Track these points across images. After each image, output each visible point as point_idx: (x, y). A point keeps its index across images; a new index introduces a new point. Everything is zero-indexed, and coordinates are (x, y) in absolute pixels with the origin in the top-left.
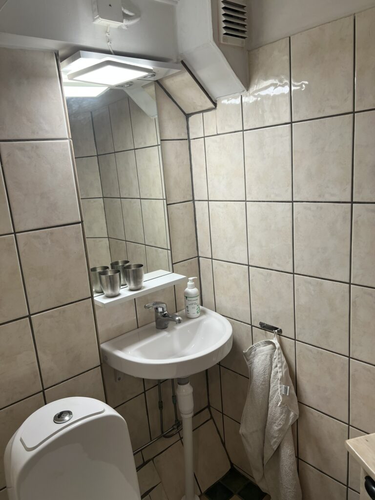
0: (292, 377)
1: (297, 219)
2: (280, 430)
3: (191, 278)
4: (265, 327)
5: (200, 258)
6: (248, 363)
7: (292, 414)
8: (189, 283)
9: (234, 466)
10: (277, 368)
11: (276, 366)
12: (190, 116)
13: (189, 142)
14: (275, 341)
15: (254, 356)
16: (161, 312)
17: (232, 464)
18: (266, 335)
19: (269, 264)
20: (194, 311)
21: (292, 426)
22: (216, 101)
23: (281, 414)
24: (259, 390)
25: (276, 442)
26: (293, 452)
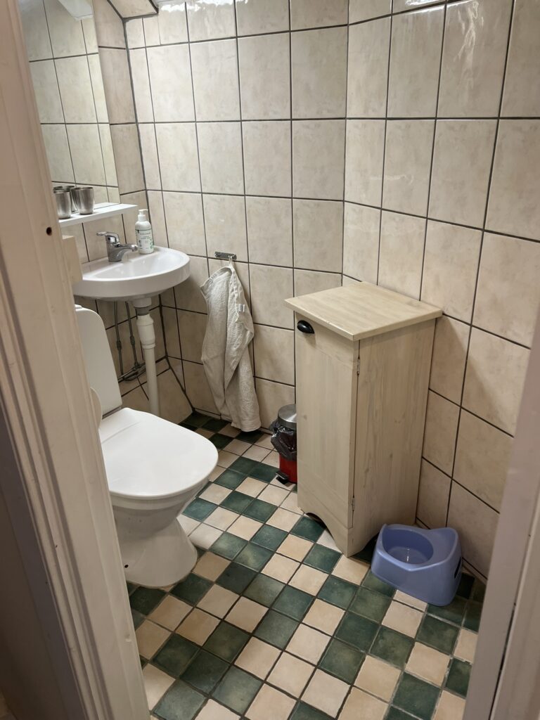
0: (247, 298)
1: (246, 138)
2: (238, 350)
3: (142, 210)
4: (220, 256)
5: (148, 192)
6: (205, 297)
7: (248, 332)
8: (140, 215)
9: (196, 410)
10: (234, 292)
11: (233, 291)
12: (128, 21)
13: (128, 52)
14: (231, 266)
15: (211, 289)
16: (113, 243)
17: (193, 409)
18: (222, 264)
19: (222, 189)
20: (147, 246)
21: (249, 345)
22: (158, 6)
23: (239, 334)
24: (218, 317)
25: (235, 361)
26: (251, 370)
